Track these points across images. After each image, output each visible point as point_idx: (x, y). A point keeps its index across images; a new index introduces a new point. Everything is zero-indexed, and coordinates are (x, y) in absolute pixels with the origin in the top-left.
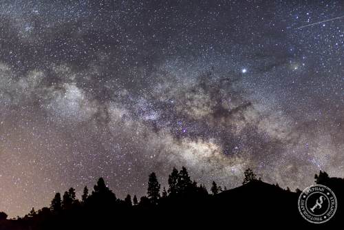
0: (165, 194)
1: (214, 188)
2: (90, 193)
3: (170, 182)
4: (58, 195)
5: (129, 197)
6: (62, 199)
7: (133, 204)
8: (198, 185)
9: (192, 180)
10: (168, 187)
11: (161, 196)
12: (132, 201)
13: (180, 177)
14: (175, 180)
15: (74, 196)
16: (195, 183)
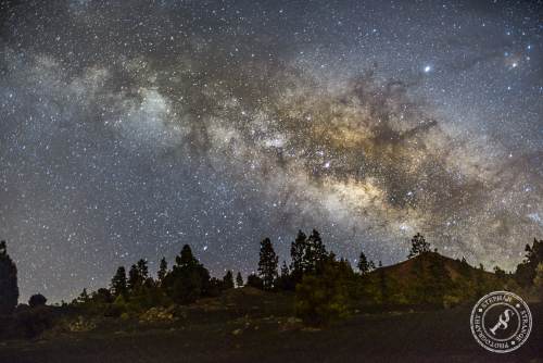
0: (285, 270)
1: (363, 264)
2: (170, 268)
3: (293, 253)
4: (122, 270)
5: (229, 275)
6: (127, 276)
7: (236, 287)
8: (337, 259)
9: (328, 250)
10: (290, 261)
11: (280, 274)
12: (235, 281)
13: (310, 245)
14: (301, 250)
15: (145, 273)
16: (333, 255)
